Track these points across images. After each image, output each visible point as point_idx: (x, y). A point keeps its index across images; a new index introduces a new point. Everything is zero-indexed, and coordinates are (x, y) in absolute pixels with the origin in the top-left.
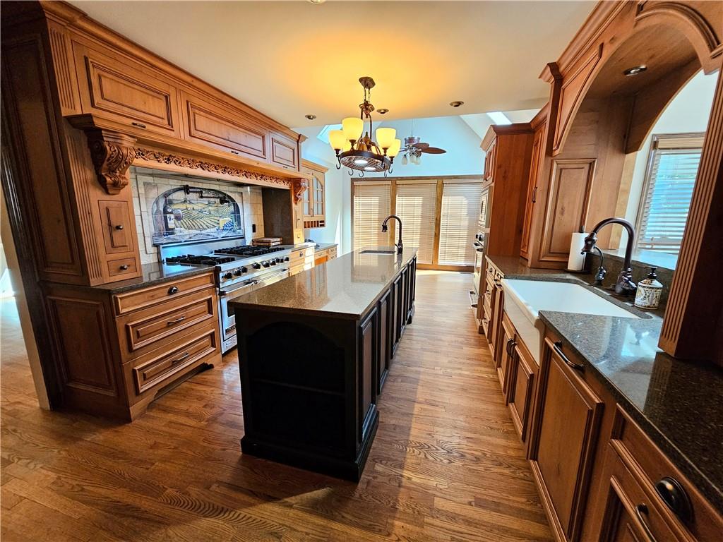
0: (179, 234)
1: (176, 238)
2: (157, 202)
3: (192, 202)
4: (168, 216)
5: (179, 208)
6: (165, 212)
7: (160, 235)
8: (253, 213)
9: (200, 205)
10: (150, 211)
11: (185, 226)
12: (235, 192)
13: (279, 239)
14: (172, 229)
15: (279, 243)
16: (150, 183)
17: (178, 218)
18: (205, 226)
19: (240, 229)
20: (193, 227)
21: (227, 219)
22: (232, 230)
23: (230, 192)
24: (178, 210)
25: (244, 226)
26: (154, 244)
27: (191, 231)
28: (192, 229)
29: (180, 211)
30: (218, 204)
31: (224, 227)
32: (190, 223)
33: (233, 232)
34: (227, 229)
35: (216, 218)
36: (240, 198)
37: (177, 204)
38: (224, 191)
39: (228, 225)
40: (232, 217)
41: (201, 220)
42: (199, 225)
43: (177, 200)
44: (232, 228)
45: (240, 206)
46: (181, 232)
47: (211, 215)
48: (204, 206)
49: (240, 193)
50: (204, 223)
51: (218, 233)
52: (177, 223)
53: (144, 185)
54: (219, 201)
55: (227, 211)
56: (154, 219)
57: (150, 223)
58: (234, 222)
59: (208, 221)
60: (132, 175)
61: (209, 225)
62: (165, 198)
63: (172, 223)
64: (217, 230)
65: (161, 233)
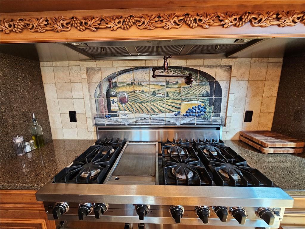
0: (123, 117)
1: (119, 120)
2: (100, 86)
3: (142, 83)
4: (111, 99)
5: (124, 91)
6: (108, 94)
7: (102, 117)
8: (249, 95)
9: (152, 86)
10: (93, 94)
11: (131, 109)
12: (216, 67)
13: (293, 144)
14: (116, 112)
15: (292, 151)
16: (94, 68)
17: (122, 101)
18: (157, 110)
19: (218, 116)
20: (141, 111)
21: (196, 102)
22: (202, 117)
23: (205, 67)
24: (123, 93)
25: (226, 113)
26: (96, 124)
27: (138, 115)
28: (139, 113)
29: (125, 94)
30: (181, 84)
31: (188, 112)
32: (137, 106)
33: (202, 119)
34: (193, 115)
35: (175, 101)
36: (227, 74)
37: (122, 86)
38: (194, 66)
39: (195, 110)
40: (205, 100)
41: (152, 103)
42: (149, 109)
43: (123, 83)
44: (202, 114)
45: (223, 85)
46: (125, 115)
47: (168, 98)
48: (158, 88)
49: (226, 66)
50: (156, 107)
51: (177, 119)
52: (121, 106)
53: (87, 70)
54: (183, 80)
55: (196, 92)
56: (97, 101)
57: (93, 105)
58: (207, 106)
59: (162, 105)
60: (77, 63)
61: (163, 109)
62: (109, 81)
63: (115, 106)
64: (175, 115)
65: (103, 115)
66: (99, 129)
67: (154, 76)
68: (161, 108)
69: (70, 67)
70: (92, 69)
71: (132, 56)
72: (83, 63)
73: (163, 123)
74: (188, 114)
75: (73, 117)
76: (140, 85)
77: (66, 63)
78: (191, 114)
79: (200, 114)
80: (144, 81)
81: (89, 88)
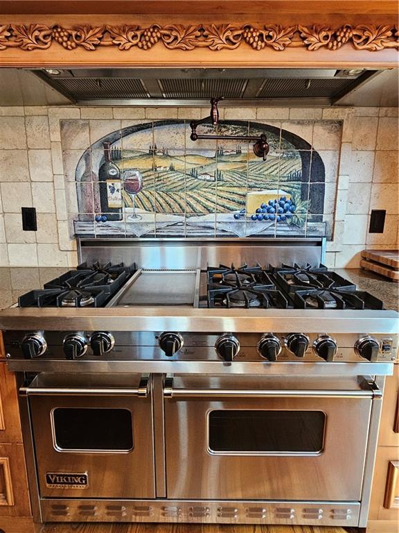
0: (130, 220)
1: (123, 227)
2: (87, 157)
3: (171, 153)
4: (109, 183)
5: (134, 168)
6: (103, 175)
7: (89, 220)
9: (189, 159)
10: (72, 174)
11: (147, 204)
12: (313, 122)
14: (117, 210)
16: (76, 121)
17: (130, 187)
18: (199, 208)
19: (320, 219)
20: (167, 208)
21: (275, 192)
22: (288, 221)
23: (292, 122)
24: (133, 172)
25: (334, 213)
26: (76, 236)
27: (161, 217)
28: (164, 212)
29: (137, 173)
30: (247, 155)
31: (259, 212)
32: (159, 199)
33: (288, 226)
34: (270, 218)
35: (236, 190)
36: (334, 137)
37: (131, 158)
38: (272, 121)
39: (275, 207)
40: (293, 187)
41: (189, 193)
42: (184, 205)
43: (132, 152)
44: (288, 217)
45: (327, 159)
46: (135, 216)
47: (221, 183)
48: (202, 162)
49: (332, 122)
50: (198, 201)
51: (239, 226)
52: (128, 199)
53: (62, 125)
54: (251, 147)
55: (276, 172)
56: (79, 189)
57: (71, 196)
58: (298, 200)
59: (209, 196)
60: (42, 110)
61: (212, 205)
62: (106, 147)
63: (116, 198)
64: (236, 218)
65: (91, 216)
66: (83, 244)
67: (193, 137)
68: (208, 203)
69: (27, 118)
70: (72, 122)
71: (152, 98)
72: (53, 110)
73: (211, 233)
74: (260, 215)
75: (30, 219)
76: (166, 156)
77: (19, 110)
78: (267, 215)
79: (283, 215)
80: (173, 149)
81: (64, 161)
